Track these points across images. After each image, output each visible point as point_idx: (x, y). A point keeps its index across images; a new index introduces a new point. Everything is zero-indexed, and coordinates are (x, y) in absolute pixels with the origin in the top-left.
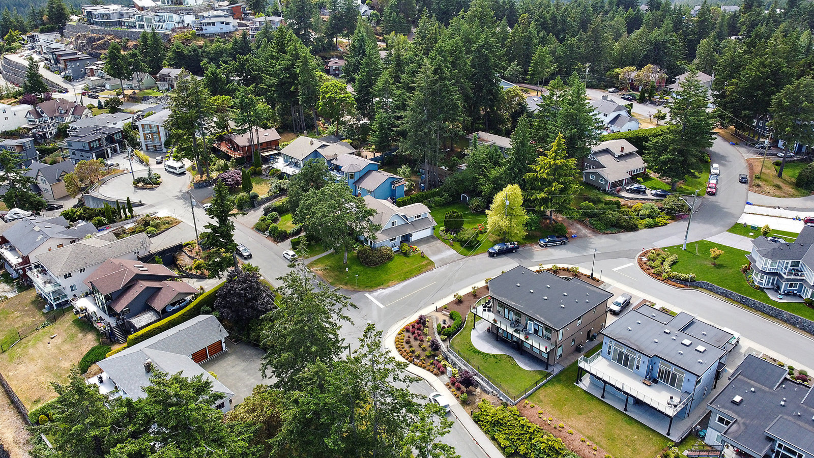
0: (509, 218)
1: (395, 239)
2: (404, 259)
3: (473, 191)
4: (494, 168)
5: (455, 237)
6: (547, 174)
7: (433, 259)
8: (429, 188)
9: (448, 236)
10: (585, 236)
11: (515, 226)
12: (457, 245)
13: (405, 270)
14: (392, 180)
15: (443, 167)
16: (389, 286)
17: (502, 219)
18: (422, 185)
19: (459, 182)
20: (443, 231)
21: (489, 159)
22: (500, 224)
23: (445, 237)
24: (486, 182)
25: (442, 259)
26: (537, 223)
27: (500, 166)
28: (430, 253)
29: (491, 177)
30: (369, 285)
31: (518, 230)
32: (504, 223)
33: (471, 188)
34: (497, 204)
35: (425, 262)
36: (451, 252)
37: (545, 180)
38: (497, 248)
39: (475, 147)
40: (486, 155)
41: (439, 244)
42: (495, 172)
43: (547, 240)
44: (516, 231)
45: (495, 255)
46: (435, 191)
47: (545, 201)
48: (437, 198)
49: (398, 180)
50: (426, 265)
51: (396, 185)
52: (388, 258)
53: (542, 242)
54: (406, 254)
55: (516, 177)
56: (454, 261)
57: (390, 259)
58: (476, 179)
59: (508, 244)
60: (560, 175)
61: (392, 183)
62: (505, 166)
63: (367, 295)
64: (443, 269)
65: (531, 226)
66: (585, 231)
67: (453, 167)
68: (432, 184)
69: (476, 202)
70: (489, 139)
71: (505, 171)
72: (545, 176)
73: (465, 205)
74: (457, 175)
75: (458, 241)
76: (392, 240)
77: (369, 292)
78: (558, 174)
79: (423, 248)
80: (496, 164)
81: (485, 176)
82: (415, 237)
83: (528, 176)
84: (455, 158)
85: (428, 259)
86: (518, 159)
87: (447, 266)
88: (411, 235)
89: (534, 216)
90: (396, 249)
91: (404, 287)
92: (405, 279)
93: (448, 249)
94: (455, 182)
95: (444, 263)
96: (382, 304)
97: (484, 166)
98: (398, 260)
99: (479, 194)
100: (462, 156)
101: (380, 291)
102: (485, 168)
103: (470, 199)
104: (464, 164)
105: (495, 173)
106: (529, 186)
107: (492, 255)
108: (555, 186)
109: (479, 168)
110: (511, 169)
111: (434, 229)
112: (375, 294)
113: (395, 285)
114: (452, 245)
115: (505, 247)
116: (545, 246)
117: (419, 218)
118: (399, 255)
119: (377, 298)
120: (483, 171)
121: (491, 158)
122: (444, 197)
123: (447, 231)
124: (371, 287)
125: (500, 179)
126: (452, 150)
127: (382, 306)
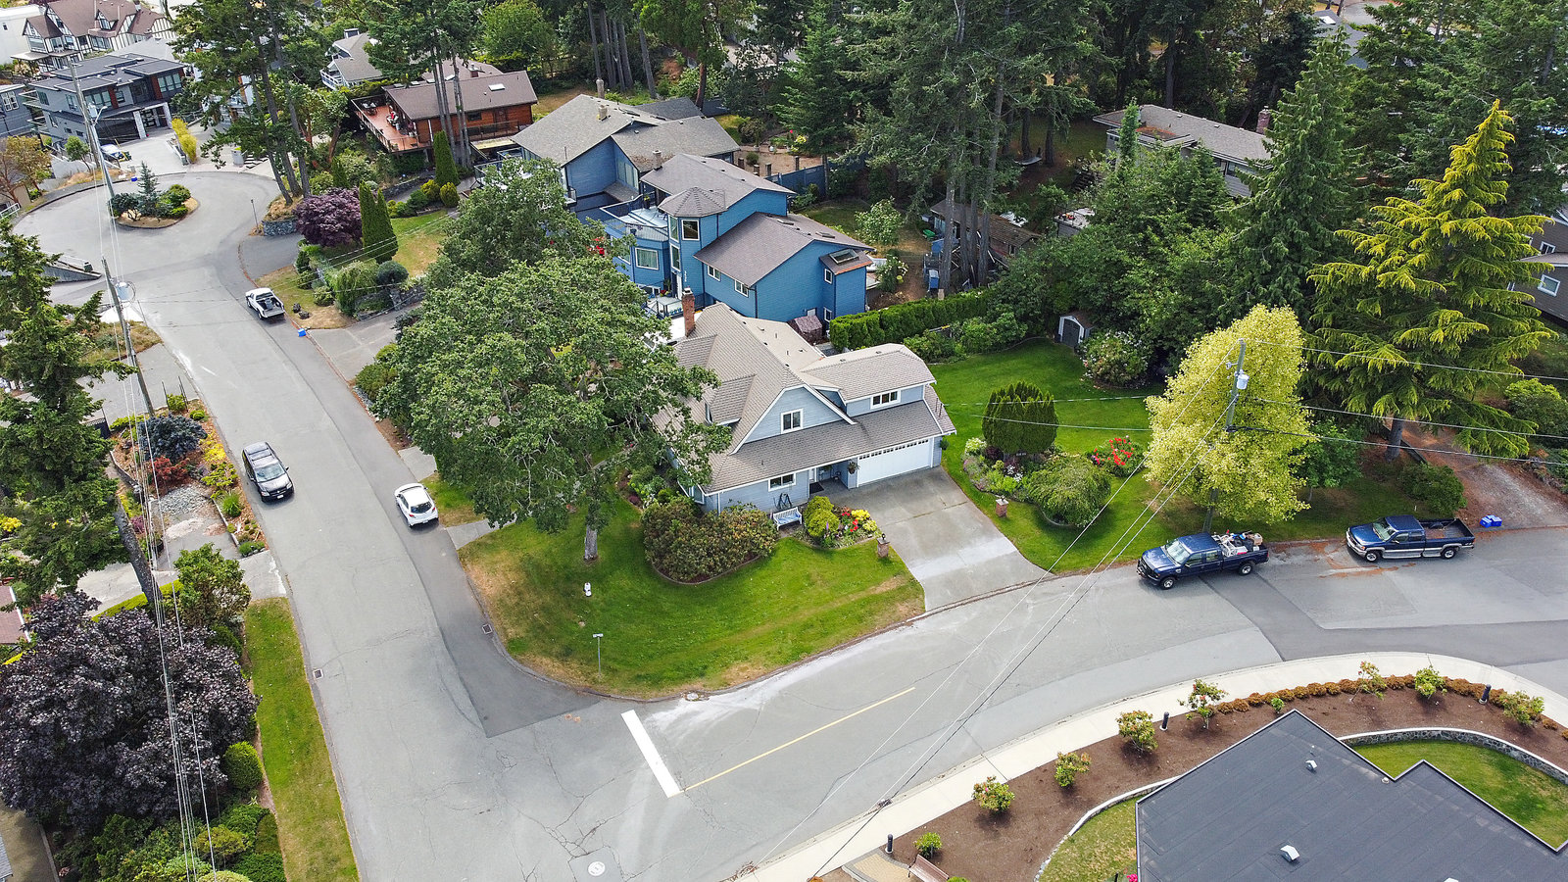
0: (1240, 439)
1: (788, 479)
2: (814, 565)
3: (1106, 309)
4: (1187, 231)
5: (1019, 488)
6: (1418, 273)
7: (922, 570)
8: (955, 286)
9: (997, 478)
10: (1537, 526)
11: (1262, 475)
12: (1024, 522)
13: (806, 614)
14: (822, 252)
15: (1011, 217)
16: (726, 686)
17: (1210, 442)
18: (933, 273)
19: (1058, 273)
20: (976, 453)
21: (1177, 195)
22: (1202, 459)
23: (980, 481)
24: (1155, 280)
25: (959, 575)
26: (1348, 462)
27: (1213, 224)
28: (914, 541)
29: (1176, 264)
30: (652, 668)
31: (1271, 490)
32: (1219, 461)
33: (1099, 299)
34: (1193, 379)
35: (888, 585)
36: (996, 549)
37: (1403, 293)
38: (1179, 552)
39: (1127, 151)
40: (1164, 182)
41: (953, 504)
42: (1195, 248)
43: (1384, 534)
44: (1263, 496)
45: (1168, 584)
46: (971, 300)
47: (1393, 380)
48: (974, 325)
49: (845, 254)
50: (890, 599)
51: (837, 270)
52: (751, 555)
53: (1363, 542)
54: (821, 545)
55: (1273, 273)
56: (1000, 591)
57: (757, 558)
58: (1121, 269)
59: (1226, 539)
60: (1468, 280)
61: (822, 263)
62: (1238, 227)
63: (630, 717)
64: (952, 623)
65: (1321, 469)
66: (1533, 503)
67: (1044, 218)
68: (966, 274)
69: (1109, 348)
70: (1175, 131)
71: (1234, 249)
72: (1406, 278)
73: (1071, 359)
74: (1055, 247)
75: (1029, 501)
76: (775, 482)
77: (643, 707)
78: (1462, 274)
79: (889, 523)
80: (1202, 216)
81: (1152, 257)
82: (870, 470)
83: (1330, 273)
84: (1054, 189)
85: (902, 571)
86: (1291, 206)
87: (974, 611)
88: (852, 467)
89: (1338, 436)
90: (789, 516)
91: (784, 695)
92: (798, 655)
93: (985, 532)
94: (1043, 270)
95: (964, 594)
96: (677, 774)
97: (1153, 222)
98: (790, 565)
99: (1126, 321)
100: (1079, 182)
101: (685, 706)
102: (1157, 230)
103: (1092, 335)
104: (1084, 212)
105: (1193, 248)
106: (1328, 310)
107: (1155, 580)
108: (1448, 327)
109: (1136, 230)
110: (1261, 239)
111: (943, 445)
112: (664, 717)
113: (752, 679)
114: (1002, 518)
115: (1211, 552)
116: (1376, 558)
117: (891, 403)
118: (794, 542)
119: (660, 740)
120: (1146, 239)
121: (1183, 195)
122: (1000, 321)
123: (992, 455)
124: (656, 681)
125: (1213, 273)
126: (1048, 162)
127: (670, 787)
